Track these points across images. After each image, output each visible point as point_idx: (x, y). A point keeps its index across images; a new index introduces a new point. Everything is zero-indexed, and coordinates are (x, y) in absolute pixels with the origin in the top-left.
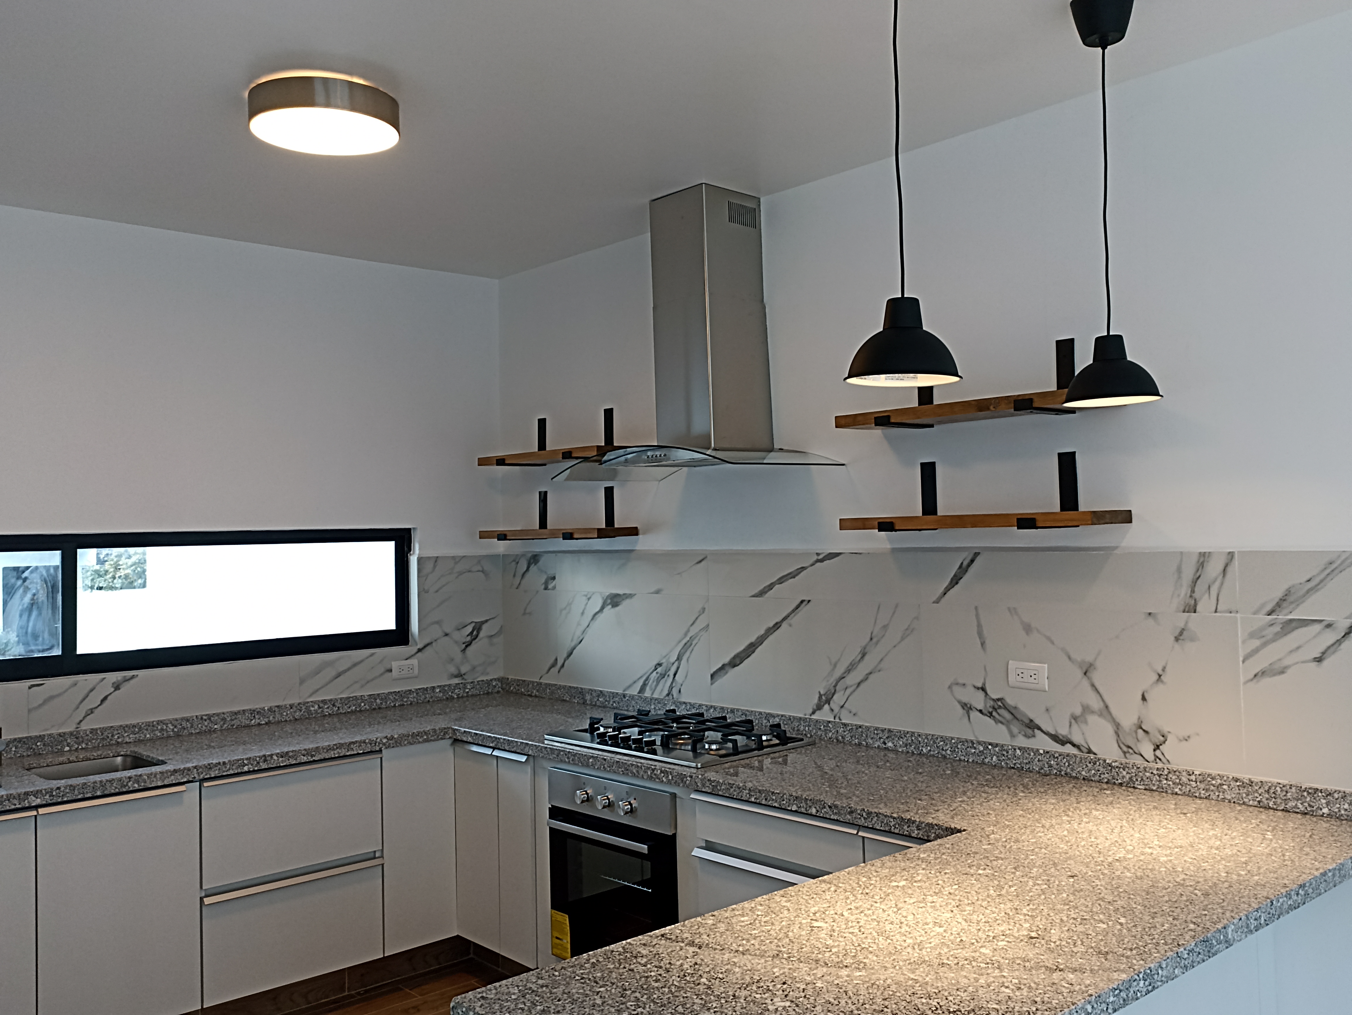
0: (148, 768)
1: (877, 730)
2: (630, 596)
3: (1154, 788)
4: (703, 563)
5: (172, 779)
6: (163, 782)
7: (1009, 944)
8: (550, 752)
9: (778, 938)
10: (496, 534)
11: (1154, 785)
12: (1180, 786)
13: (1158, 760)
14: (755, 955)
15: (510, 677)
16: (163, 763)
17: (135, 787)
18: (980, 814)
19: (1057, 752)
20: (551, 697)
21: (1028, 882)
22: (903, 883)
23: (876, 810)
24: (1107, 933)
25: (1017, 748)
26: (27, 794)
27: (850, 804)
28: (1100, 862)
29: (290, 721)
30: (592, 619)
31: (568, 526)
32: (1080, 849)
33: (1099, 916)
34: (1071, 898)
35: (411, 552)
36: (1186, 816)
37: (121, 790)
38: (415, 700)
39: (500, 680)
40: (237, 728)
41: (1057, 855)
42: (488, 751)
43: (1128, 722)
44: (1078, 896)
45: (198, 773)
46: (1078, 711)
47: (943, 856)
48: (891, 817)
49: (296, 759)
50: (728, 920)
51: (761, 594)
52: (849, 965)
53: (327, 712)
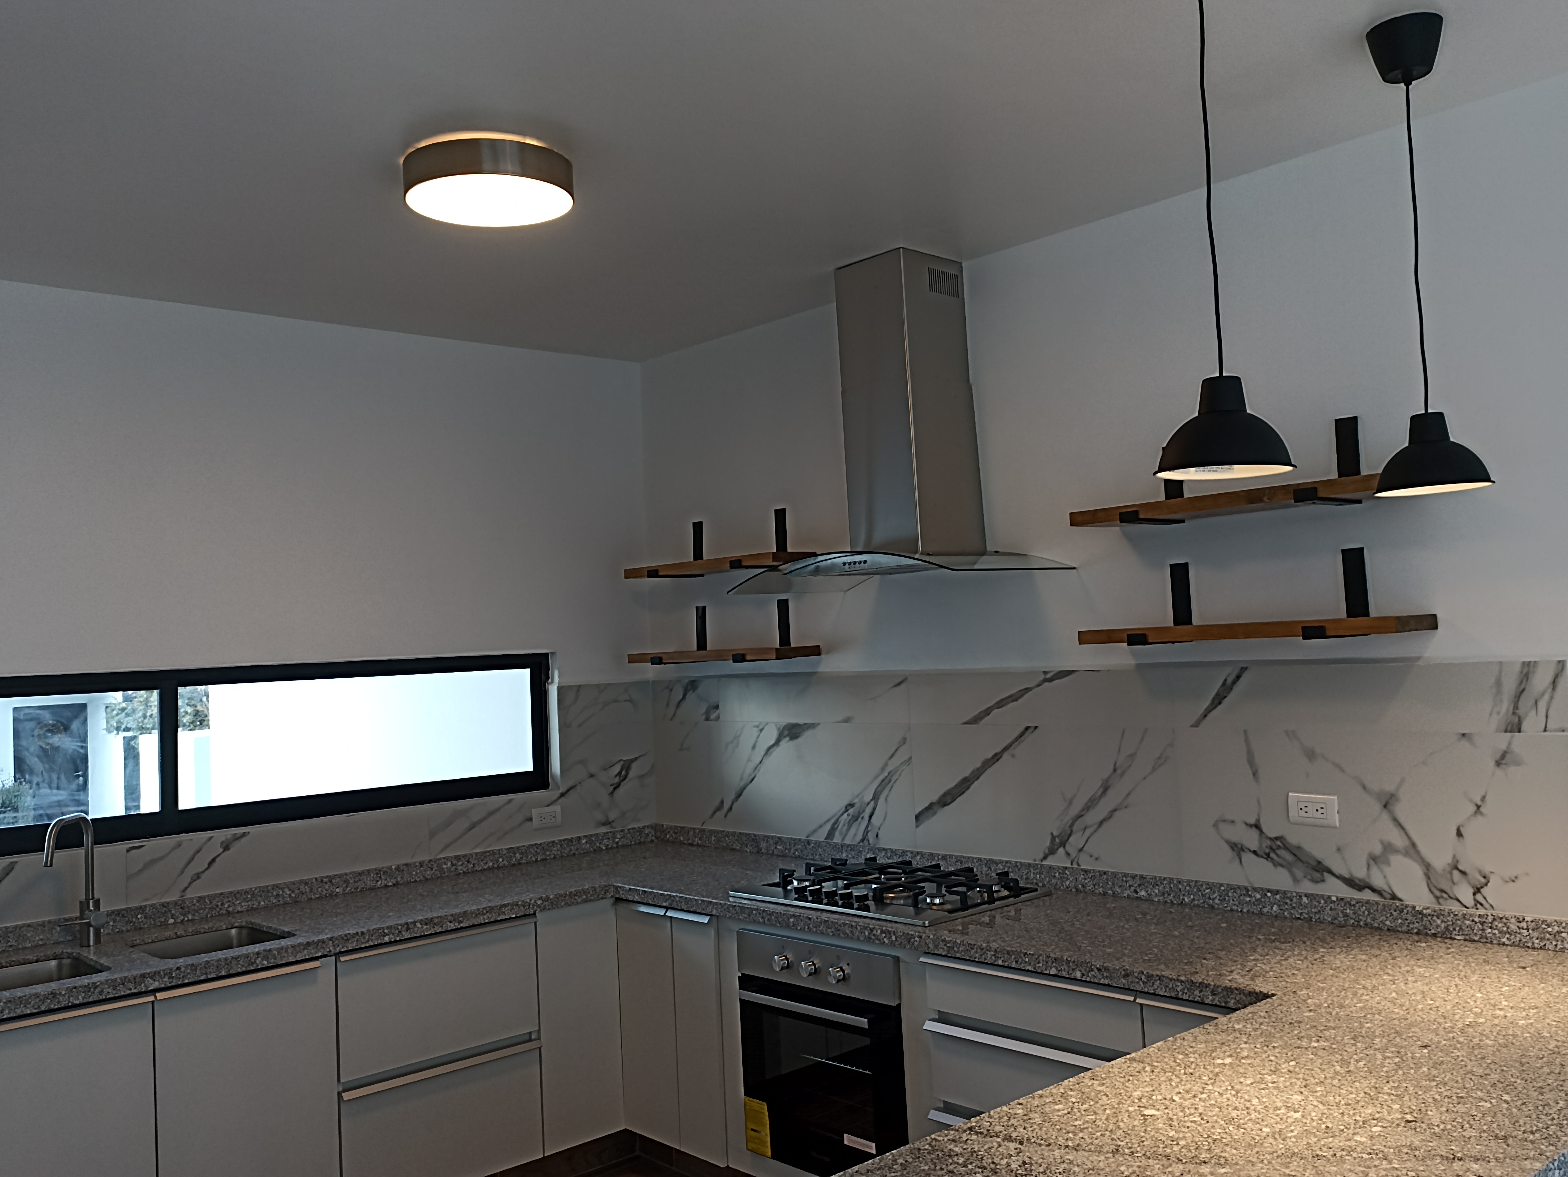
0: (277, 942)
1: (1125, 876)
2: (812, 726)
3: (1476, 938)
4: (903, 686)
5: (305, 955)
6: (296, 957)
7: (1386, 1130)
8: (739, 911)
9: (1109, 1130)
10: (649, 657)
11: (1476, 934)
12: (1508, 936)
13: (1479, 906)
14: (1090, 1150)
15: (665, 824)
16: (289, 935)
17: (264, 964)
18: (1283, 975)
19: (1354, 899)
20: (718, 846)
21: (1375, 1055)
22: (1228, 1061)
23: (1158, 973)
24: (1495, 1113)
25: (1303, 895)
26: (143, 976)
27: (1124, 966)
28: (1450, 1029)
29: (421, 881)
30: (766, 754)
31: (739, 646)
32: (1420, 1013)
33: (1476, 1093)
34: (1434, 1072)
35: (550, 681)
36: (1526, 971)
37: (248, 969)
38: (559, 853)
39: (654, 827)
40: (361, 891)
41: (1396, 1022)
42: (661, 912)
43: (1440, 861)
44: (1442, 1071)
45: (334, 946)
46: (1378, 850)
47: (1262, 1027)
48: (1178, 980)
49: (442, 927)
50: (1040, 1109)
51: (976, 720)
52: (1207, 1160)
53: (461, 870)
